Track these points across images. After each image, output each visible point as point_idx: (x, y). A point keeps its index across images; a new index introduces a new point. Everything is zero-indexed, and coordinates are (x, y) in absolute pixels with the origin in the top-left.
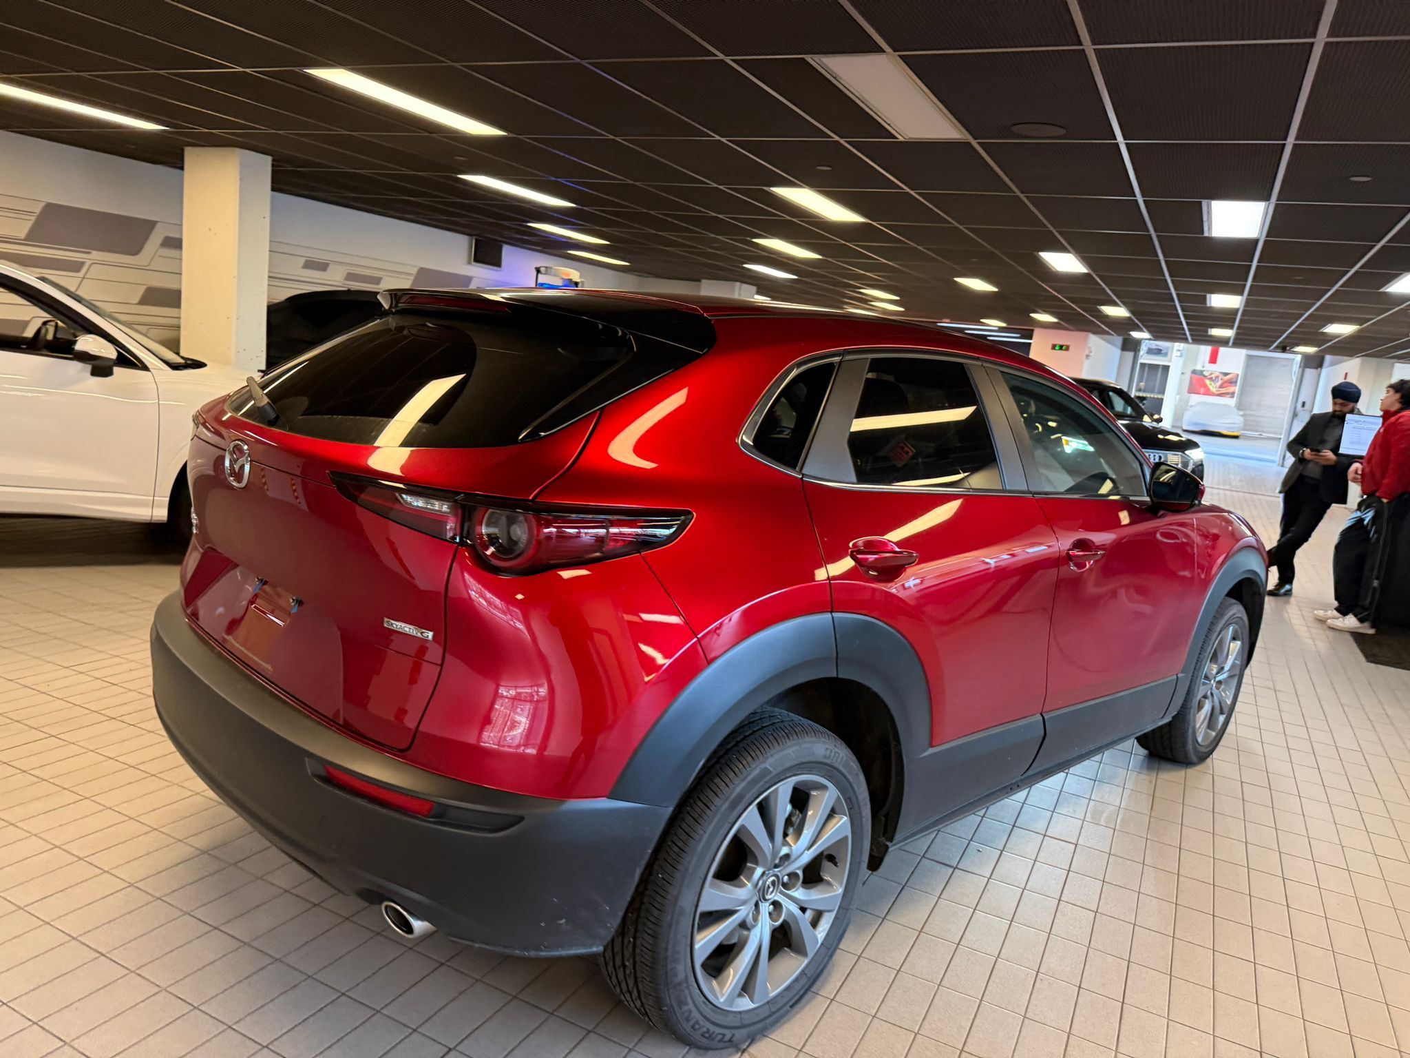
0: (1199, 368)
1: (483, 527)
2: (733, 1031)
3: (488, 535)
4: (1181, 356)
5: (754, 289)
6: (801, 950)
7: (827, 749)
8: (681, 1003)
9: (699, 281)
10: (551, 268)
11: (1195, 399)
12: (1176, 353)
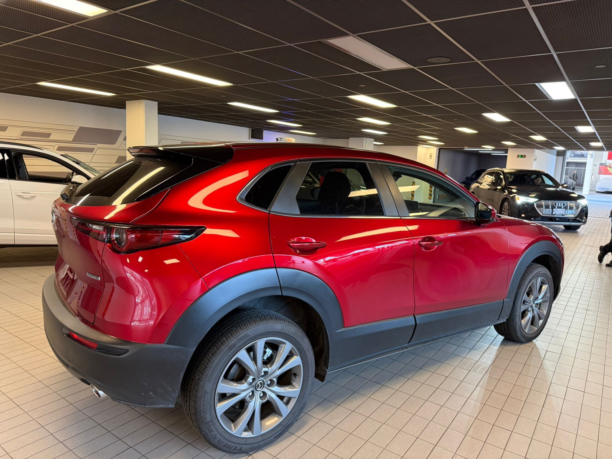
0: (603, 162)
1: (114, 235)
2: (241, 446)
3: (116, 238)
4: (592, 157)
5: (373, 140)
6: (279, 414)
7: (282, 327)
8: (210, 431)
9: (348, 138)
10: (282, 138)
11: (602, 176)
12: (589, 156)
